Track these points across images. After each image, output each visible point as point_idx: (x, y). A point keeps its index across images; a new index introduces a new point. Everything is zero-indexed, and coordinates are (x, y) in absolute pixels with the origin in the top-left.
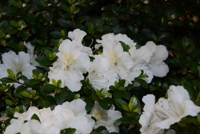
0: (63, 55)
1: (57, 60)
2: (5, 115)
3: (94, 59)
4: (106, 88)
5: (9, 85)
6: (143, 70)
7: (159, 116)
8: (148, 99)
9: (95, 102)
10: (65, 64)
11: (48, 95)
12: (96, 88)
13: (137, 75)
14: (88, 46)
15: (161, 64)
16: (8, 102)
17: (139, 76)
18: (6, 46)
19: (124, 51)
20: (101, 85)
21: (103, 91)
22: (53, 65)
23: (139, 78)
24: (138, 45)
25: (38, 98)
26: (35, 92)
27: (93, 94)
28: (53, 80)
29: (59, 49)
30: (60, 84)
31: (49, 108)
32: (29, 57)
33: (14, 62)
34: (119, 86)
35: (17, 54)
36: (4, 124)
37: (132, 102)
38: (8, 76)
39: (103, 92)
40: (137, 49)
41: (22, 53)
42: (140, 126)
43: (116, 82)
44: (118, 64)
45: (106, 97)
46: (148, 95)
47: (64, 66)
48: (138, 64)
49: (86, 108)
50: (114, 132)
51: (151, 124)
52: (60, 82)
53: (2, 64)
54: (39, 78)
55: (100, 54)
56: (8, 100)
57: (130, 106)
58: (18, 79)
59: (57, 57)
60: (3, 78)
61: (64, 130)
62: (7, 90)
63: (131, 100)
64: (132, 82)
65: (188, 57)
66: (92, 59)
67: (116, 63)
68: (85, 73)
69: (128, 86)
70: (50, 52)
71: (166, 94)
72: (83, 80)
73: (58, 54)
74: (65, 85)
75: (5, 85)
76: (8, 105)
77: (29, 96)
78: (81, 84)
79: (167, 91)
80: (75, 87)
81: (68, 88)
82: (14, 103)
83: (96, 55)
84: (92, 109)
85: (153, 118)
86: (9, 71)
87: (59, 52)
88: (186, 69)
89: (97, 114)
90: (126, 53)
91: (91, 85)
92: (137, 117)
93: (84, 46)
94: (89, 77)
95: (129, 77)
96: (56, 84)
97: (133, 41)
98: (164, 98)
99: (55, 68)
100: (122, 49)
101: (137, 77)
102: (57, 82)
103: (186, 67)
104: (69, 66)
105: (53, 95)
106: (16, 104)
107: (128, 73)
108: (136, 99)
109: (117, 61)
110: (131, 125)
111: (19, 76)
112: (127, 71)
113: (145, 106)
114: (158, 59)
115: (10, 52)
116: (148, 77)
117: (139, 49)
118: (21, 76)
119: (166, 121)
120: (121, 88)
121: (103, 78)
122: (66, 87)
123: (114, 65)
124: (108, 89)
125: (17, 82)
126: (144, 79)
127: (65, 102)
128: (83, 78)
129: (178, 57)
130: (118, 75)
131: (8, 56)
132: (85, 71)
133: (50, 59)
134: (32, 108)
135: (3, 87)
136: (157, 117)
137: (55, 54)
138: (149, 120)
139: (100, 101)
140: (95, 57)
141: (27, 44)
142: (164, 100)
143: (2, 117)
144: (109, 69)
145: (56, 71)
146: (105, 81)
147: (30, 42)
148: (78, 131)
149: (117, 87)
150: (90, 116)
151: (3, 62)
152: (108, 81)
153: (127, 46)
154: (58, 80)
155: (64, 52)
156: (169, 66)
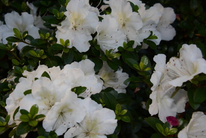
0: (70, 14)
1: (65, 18)
2: (13, 74)
3: (103, 19)
4: (115, 49)
5: (15, 45)
6: (153, 31)
7: (169, 76)
8: (160, 58)
9: (104, 63)
10: (73, 23)
11: (55, 55)
12: (105, 49)
13: (146, 36)
14: (95, 7)
15: (168, 27)
16: (14, 61)
17: (148, 37)
18: (8, 5)
19: (133, 11)
20: (109, 46)
21: (112, 51)
22: (61, 24)
23: (148, 40)
24: (147, 6)
25: (46, 57)
26: (43, 51)
27: (101, 55)
28: (61, 40)
29: (66, 8)
30: (69, 44)
31: (59, 67)
32: (33, 18)
33: (17, 23)
34: (128, 47)
35: (20, 14)
36: (11, 84)
37: (143, 62)
38: (14, 35)
39: (111, 53)
40: (146, 9)
41: (25, 14)
42: (152, 85)
43: (124, 43)
44: (126, 25)
45: (115, 57)
46: (159, 55)
47: (72, 26)
48: (147, 25)
49: (95, 68)
50: (122, 93)
51: (161, 84)
52: (68, 42)
53: (5, 25)
54: (46, 38)
55: (108, 14)
56: (14, 59)
57: (141, 66)
58: (25, 39)
59: (65, 16)
60: (9, 37)
61: (74, 88)
62: (13, 50)
63: (142, 59)
64: (141, 43)
65: (196, 20)
66: (101, 19)
67: (124, 24)
68: (93, 34)
69: (136, 48)
70: (58, 11)
71: (178, 53)
72: (91, 41)
73: (66, 13)
74: (73, 46)
75: (11, 44)
76: (15, 65)
77: (37, 55)
78: (89, 44)
79: (179, 50)
80: (83, 47)
81: (75, 48)
82: (21, 63)
83: (105, 14)
84: (99, 71)
85: (163, 78)
86: (15, 30)
87: (67, 11)
88: (193, 32)
89: (105, 76)
90: (135, 13)
91: (99, 46)
92: (148, 77)
93: (91, 7)
94: (97, 37)
95: (138, 38)
96: (64, 44)
97: (141, 2)
98: (176, 57)
99: (62, 28)
100: (131, 9)
101: (146, 38)
102: (65, 42)
103: (194, 30)
104: (76, 26)
105: (60, 55)
106: (22, 64)
107: (137, 34)
108: (147, 58)
109: (125, 22)
110: (137, 88)
111: (26, 35)
112: (136, 32)
113: (156, 65)
114: (166, 22)
115: (12, 12)
116: (157, 38)
117: (148, 10)
118: (27, 36)
119: (177, 80)
120: (130, 50)
121: (112, 39)
122: (74, 48)
123: (122, 26)
124: (117, 50)
125: (23, 42)
126: (153, 40)
127: (73, 62)
128: (91, 39)
129: (186, 20)
130: (127, 35)
131: (11, 17)
132: (93, 31)
133: (58, 18)
134: (42, 67)
135: (8, 47)
136: (168, 77)
137: (63, 13)
138: (159, 79)
139: (108, 61)
140: (103, 18)
141: (30, 5)
142: (175, 59)
143: (9, 77)
144: (118, 30)
145: (63, 30)
146: (113, 42)
147: (33, 2)
148: (88, 90)
149: (125, 48)
150: (99, 76)
151: (6, 23)
152: (117, 42)
153: (136, 6)
154: (66, 39)
155: (71, 11)
156: (176, 30)
